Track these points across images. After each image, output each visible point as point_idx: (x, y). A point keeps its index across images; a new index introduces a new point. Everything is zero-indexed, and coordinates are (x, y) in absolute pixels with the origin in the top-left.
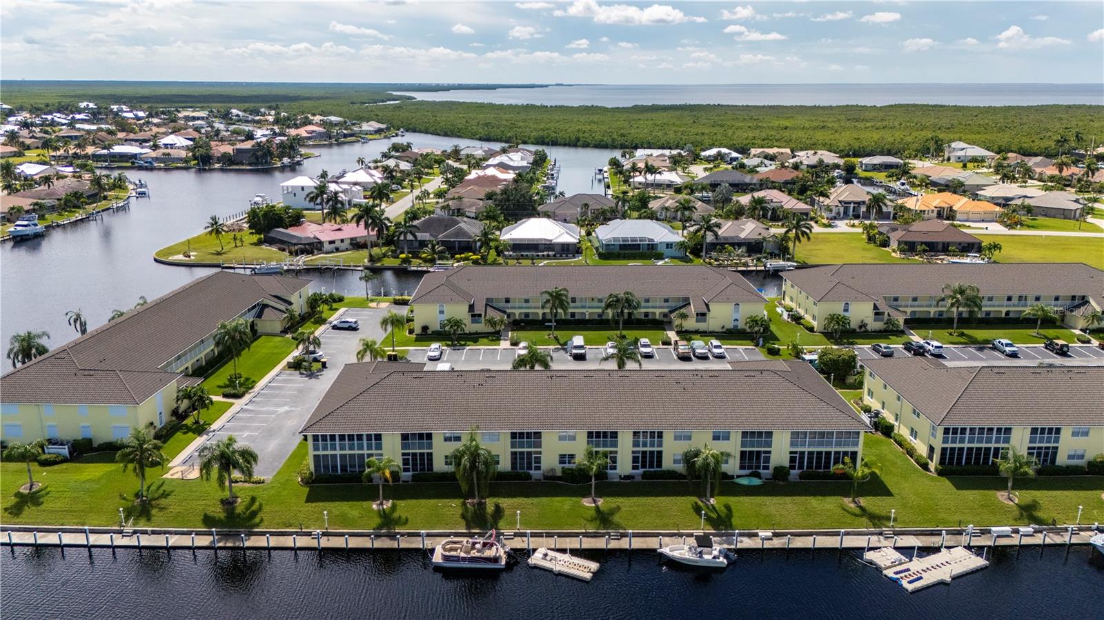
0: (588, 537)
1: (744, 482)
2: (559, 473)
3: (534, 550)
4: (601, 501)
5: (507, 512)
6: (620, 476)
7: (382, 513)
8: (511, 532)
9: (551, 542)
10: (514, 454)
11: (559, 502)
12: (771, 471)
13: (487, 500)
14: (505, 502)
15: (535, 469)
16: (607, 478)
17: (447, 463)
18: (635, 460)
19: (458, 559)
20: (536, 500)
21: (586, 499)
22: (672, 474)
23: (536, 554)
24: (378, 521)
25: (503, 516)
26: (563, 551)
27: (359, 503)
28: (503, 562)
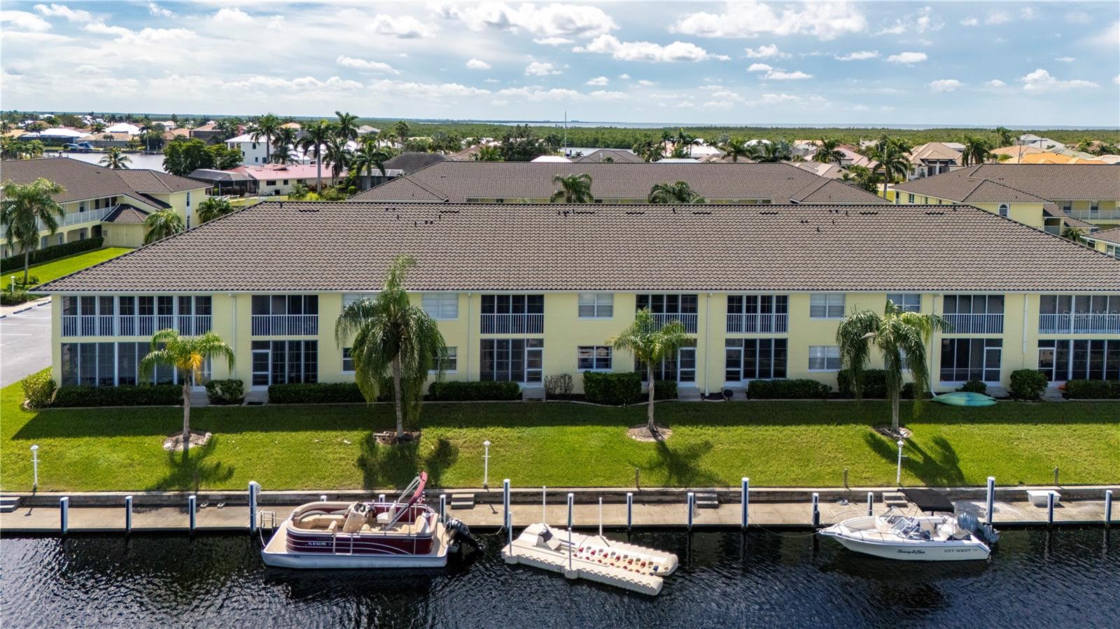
0: (643, 503)
1: (960, 400)
2: (578, 387)
3: (518, 530)
4: (668, 435)
5: (463, 454)
6: (703, 395)
7: (178, 459)
8: (469, 493)
9: (560, 513)
10: (486, 345)
11: (578, 434)
12: (1004, 382)
13: (424, 431)
14: (459, 436)
15: (530, 380)
16: (676, 396)
17: (347, 366)
18: (732, 361)
19: (326, 545)
20: (528, 432)
21: (636, 430)
22: (808, 389)
23: (523, 536)
24: (164, 472)
25: (454, 461)
26: (591, 530)
27: (134, 439)
28: (442, 552)
